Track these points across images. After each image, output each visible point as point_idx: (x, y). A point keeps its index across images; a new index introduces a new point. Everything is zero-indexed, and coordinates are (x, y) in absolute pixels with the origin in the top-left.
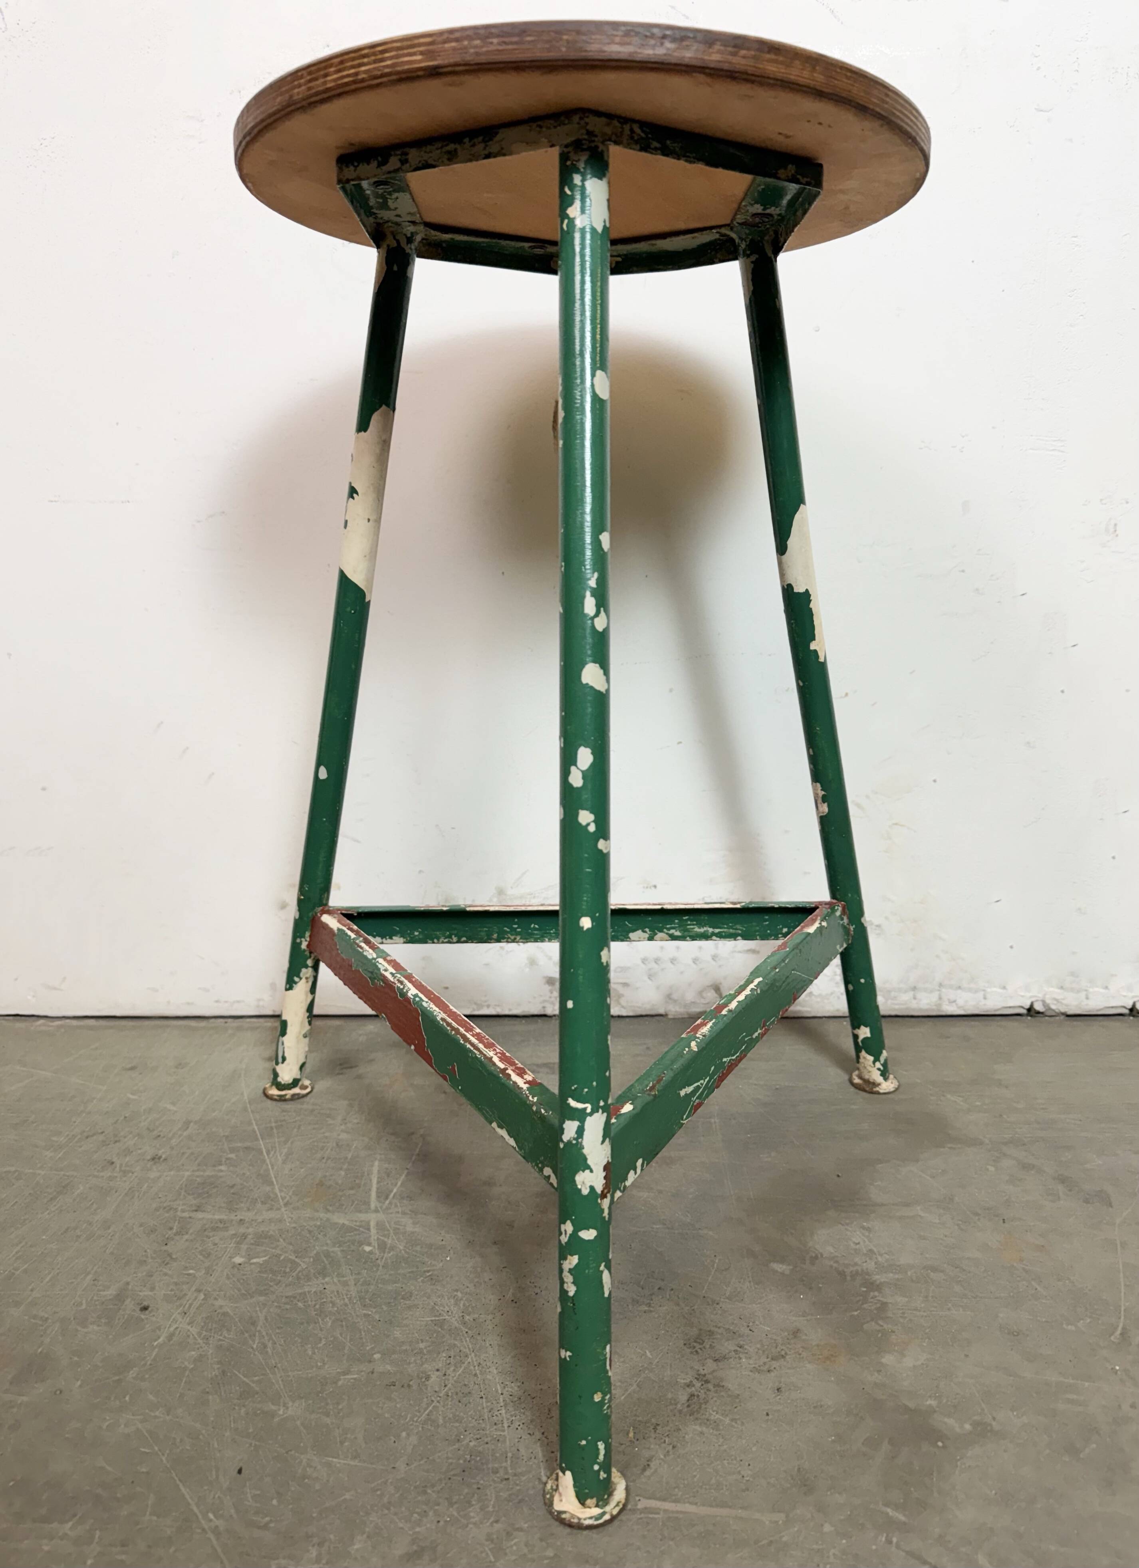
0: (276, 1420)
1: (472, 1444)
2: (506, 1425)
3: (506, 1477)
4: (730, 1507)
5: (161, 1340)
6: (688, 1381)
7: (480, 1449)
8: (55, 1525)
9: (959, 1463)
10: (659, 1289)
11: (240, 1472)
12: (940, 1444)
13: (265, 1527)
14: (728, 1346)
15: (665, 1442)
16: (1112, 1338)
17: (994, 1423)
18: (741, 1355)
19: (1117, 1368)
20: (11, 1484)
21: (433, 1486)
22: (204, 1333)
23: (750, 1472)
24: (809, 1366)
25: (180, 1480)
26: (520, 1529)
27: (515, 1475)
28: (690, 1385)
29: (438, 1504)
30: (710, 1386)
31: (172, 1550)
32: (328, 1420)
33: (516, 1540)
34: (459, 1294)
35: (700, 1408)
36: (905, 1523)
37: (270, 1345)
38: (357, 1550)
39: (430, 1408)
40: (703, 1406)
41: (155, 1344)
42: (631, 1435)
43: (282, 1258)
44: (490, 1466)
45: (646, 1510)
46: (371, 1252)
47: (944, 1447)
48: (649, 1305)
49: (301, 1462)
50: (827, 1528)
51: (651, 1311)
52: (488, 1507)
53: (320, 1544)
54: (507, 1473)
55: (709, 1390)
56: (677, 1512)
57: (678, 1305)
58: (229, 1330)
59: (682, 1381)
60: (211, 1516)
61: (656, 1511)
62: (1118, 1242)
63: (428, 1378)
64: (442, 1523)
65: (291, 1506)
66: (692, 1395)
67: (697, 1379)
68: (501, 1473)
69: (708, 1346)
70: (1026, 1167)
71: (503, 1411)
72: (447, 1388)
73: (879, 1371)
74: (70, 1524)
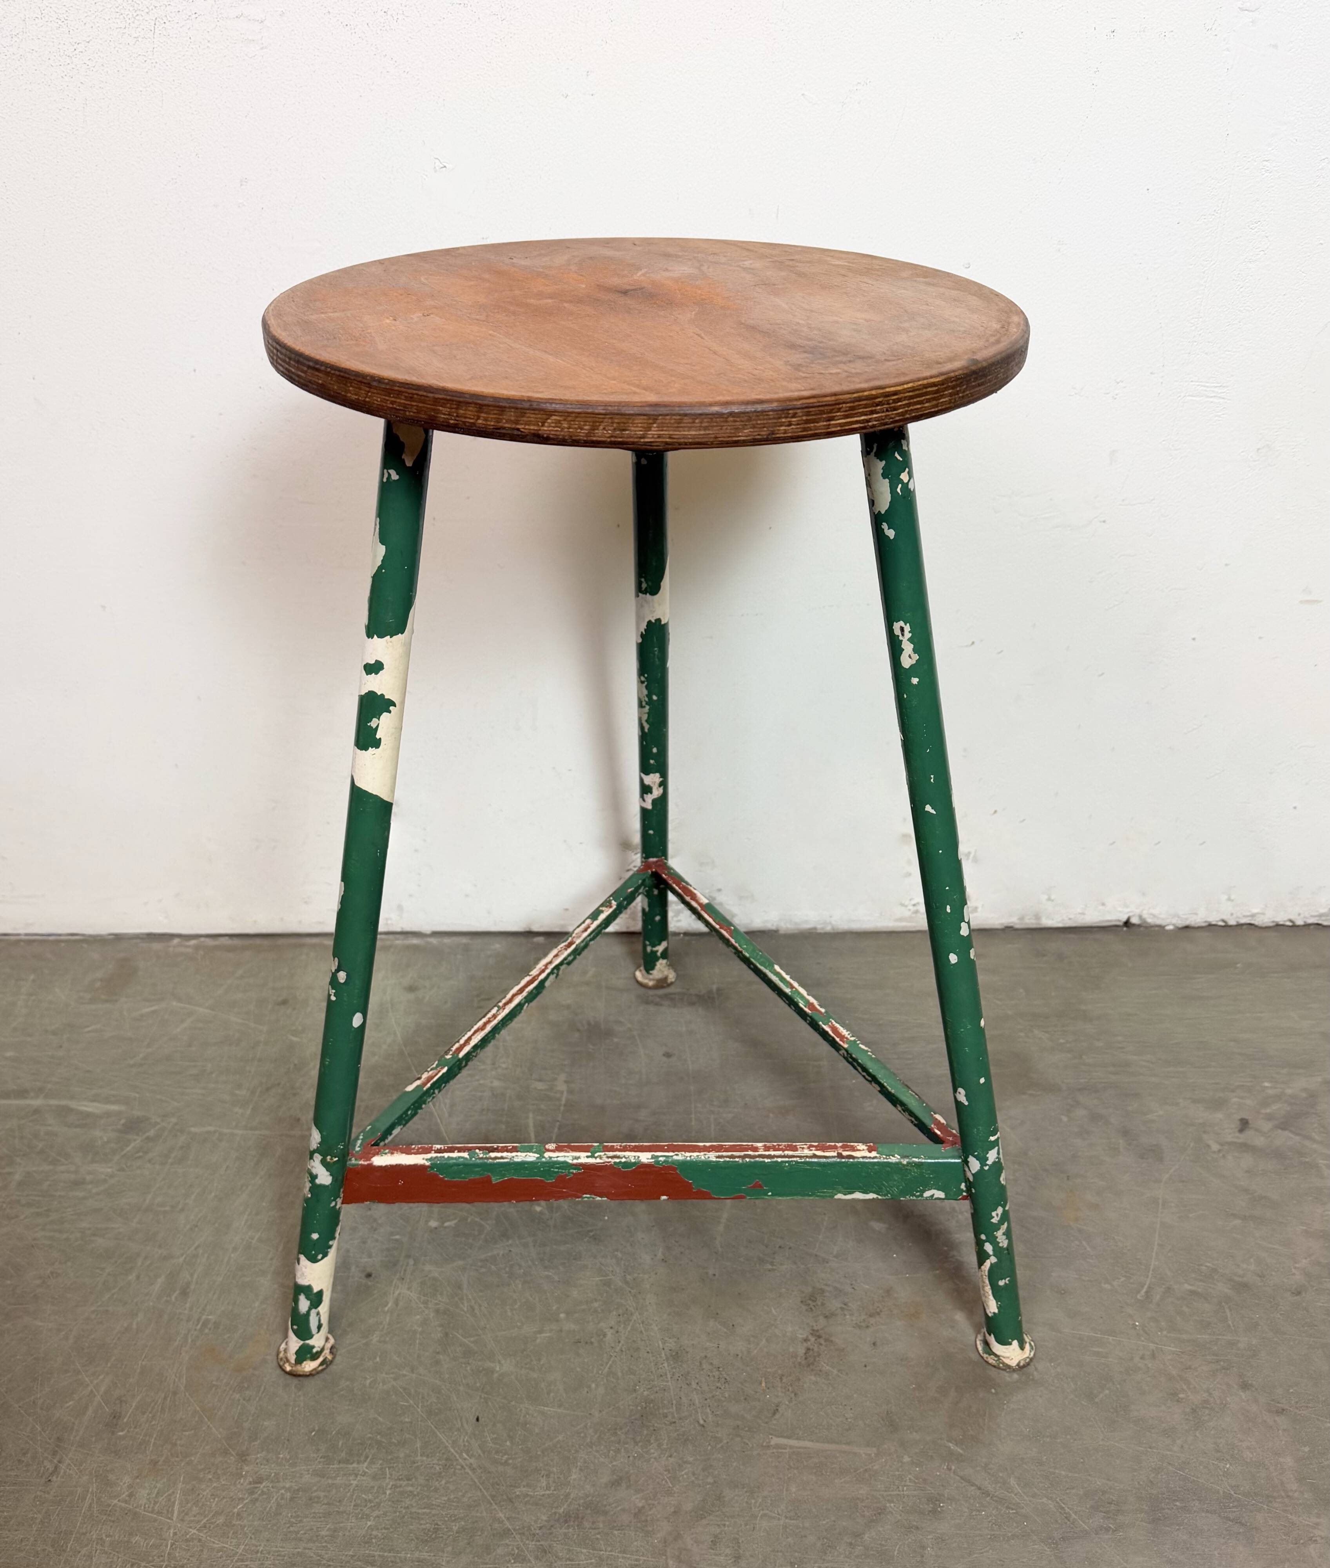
0: (496, 1375)
1: (646, 1393)
2: (669, 1376)
3: (674, 1420)
4: (838, 1443)
5: (390, 1305)
6: (805, 1336)
7: (652, 1397)
8: (355, 1465)
9: (1005, 1407)
10: (780, 1247)
11: (478, 1420)
12: (993, 1391)
13: (506, 1463)
14: (834, 1305)
15: (788, 1390)
16: (1139, 1297)
17: (1035, 1373)
18: (846, 1312)
19: (1137, 1324)
20: (313, 1433)
21: (621, 1429)
22: (423, 1298)
23: (852, 1415)
24: (898, 1323)
25: (436, 1428)
26: (686, 1462)
27: (680, 1419)
28: (806, 1340)
29: (627, 1443)
30: (822, 1341)
31: (443, 1482)
32: (535, 1375)
33: (686, 1470)
34: (619, 1255)
35: (815, 1360)
36: (961, 1455)
37: (476, 1307)
38: (575, 1480)
39: (610, 1362)
40: (817, 1359)
41: (386, 1309)
42: (763, 1384)
43: (469, 1220)
44: (661, 1411)
45: (777, 1446)
46: (541, 1213)
47: (996, 1393)
48: (772, 1264)
49: (521, 1410)
50: (906, 1459)
51: (773, 1270)
52: (663, 1445)
53: (548, 1476)
54: (674, 1417)
55: (821, 1344)
56: (800, 1448)
57: (795, 1263)
58: (441, 1294)
59: (800, 1336)
60: (465, 1455)
61: (784, 1447)
62: (1160, 1201)
63: (605, 1335)
64: (631, 1458)
65: (520, 1447)
66: (808, 1349)
67: (812, 1334)
68: (670, 1418)
69: (819, 1303)
70: (1095, 1117)
71: (666, 1365)
72: (620, 1345)
73: (952, 1327)
74: (366, 1464)
